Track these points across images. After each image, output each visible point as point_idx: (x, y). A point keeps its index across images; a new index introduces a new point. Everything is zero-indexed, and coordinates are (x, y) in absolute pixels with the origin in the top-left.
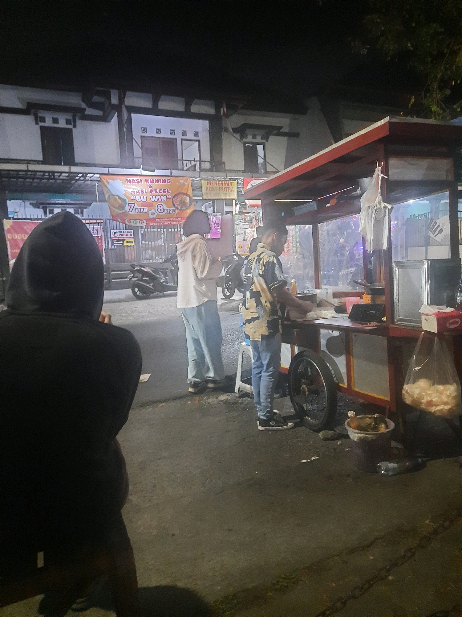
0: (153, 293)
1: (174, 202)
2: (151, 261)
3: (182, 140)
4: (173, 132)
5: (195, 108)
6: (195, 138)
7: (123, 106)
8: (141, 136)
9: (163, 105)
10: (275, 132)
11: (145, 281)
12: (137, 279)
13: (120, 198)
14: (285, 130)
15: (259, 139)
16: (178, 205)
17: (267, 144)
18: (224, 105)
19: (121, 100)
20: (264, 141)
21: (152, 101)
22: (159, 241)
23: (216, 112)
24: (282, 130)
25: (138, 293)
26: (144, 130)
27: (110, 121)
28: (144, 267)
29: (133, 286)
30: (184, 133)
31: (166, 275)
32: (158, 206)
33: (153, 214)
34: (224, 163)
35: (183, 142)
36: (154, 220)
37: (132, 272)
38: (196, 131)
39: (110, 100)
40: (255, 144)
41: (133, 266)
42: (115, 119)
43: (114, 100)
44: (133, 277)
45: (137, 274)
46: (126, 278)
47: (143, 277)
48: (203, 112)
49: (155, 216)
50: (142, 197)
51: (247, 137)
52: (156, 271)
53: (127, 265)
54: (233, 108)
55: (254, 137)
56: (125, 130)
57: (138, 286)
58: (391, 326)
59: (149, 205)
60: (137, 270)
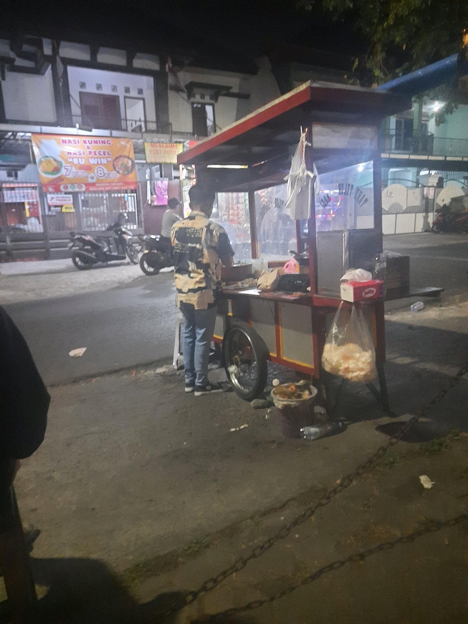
0: (96, 262)
1: (115, 166)
2: (93, 229)
3: (125, 97)
4: (114, 88)
5: (138, 63)
6: (139, 96)
7: (58, 58)
8: (80, 93)
9: (102, 58)
10: (224, 92)
11: (87, 250)
12: (78, 248)
13: (55, 160)
14: (235, 90)
15: (207, 99)
16: (120, 169)
17: (216, 105)
18: (170, 61)
19: (55, 50)
20: (213, 102)
21: (89, 52)
22: (102, 207)
23: (161, 68)
24: (231, 91)
25: (79, 263)
26: (83, 85)
27: (43, 74)
28: (85, 235)
29: (74, 256)
30: (127, 90)
31: (109, 244)
32: (97, 169)
33: (92, 178)
34: (171, 124)
35: (127, 99)
36: (93, 184)
37: (72, 240)
38: (141, 87)
39: (43, 51)
40: (204, 105)
41: (73, 234)
42: (49, 72)
43: (47, 50)
44: (73, 246)
45: (77, 243)
46: (66, 247)
47: (84, 245)
48: (146, 67)
49: (94, 181)
50: (80, 159)
51: (195, 97)
52: (98, 239)
53: (66, 232)
54: (178, 65)
55: (203, 97)
56: (61, 84)
57: (80, 256)
58: (315, 295)
59: (88, 168)
60: (78, 239)
